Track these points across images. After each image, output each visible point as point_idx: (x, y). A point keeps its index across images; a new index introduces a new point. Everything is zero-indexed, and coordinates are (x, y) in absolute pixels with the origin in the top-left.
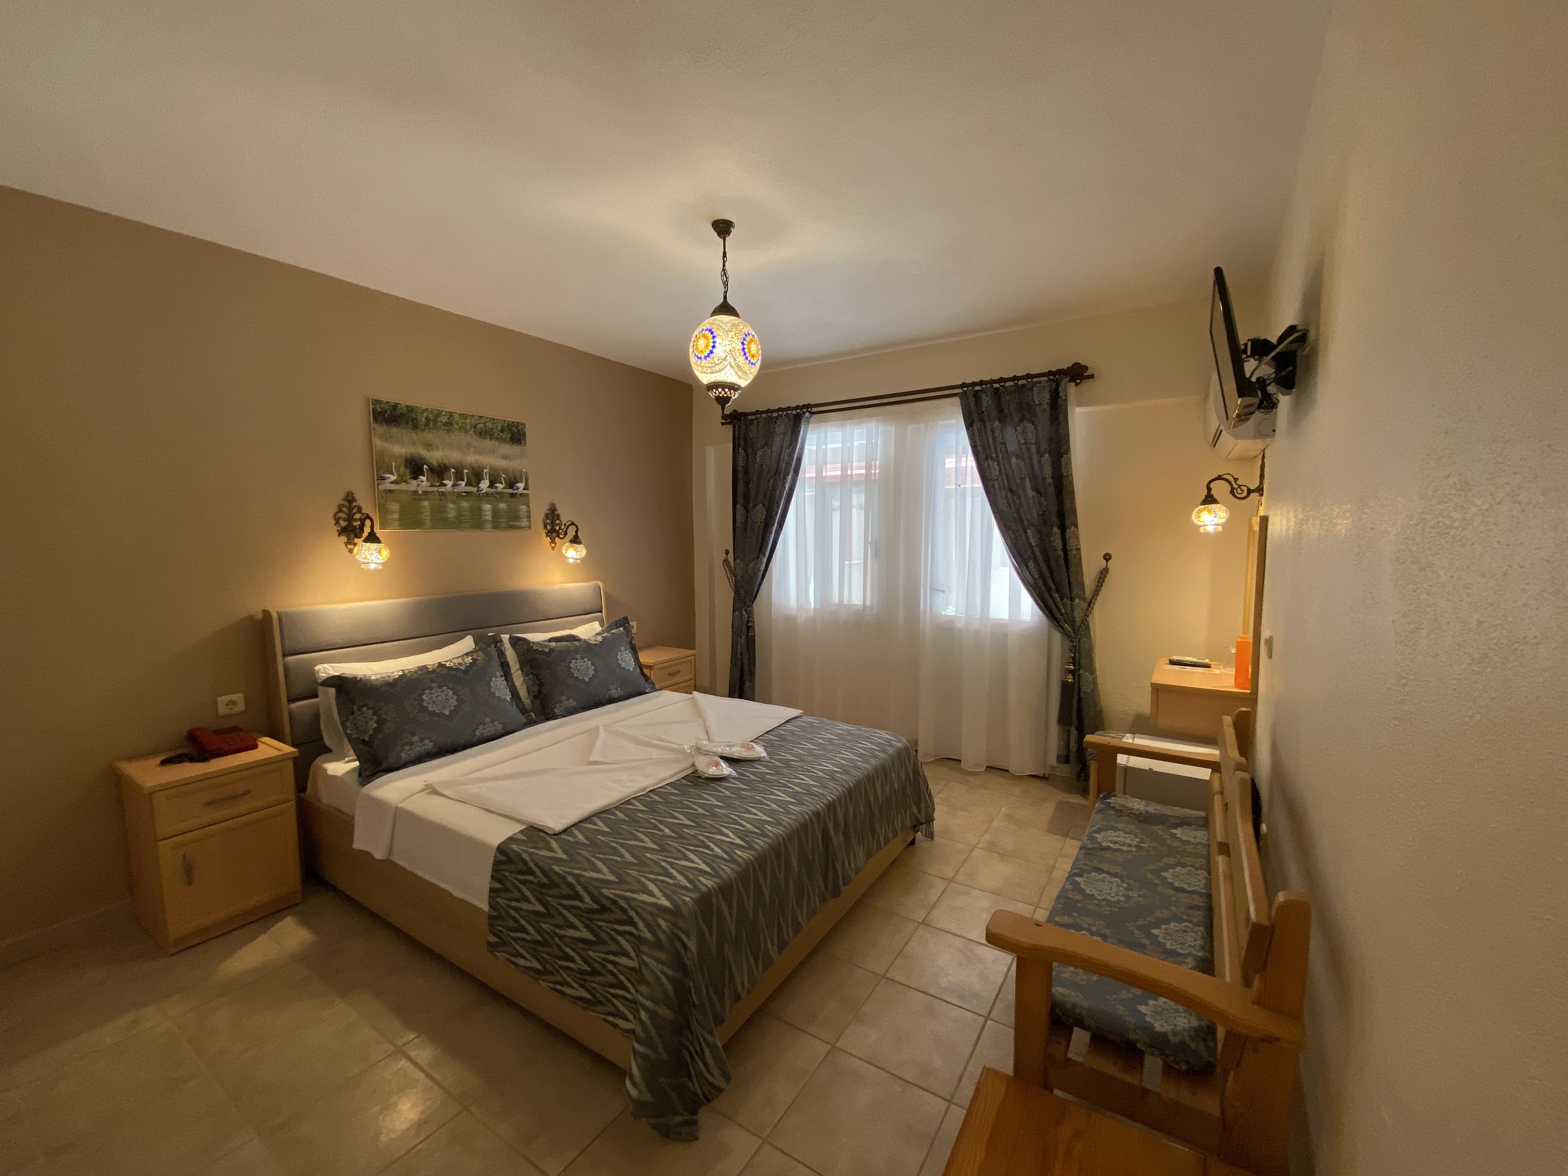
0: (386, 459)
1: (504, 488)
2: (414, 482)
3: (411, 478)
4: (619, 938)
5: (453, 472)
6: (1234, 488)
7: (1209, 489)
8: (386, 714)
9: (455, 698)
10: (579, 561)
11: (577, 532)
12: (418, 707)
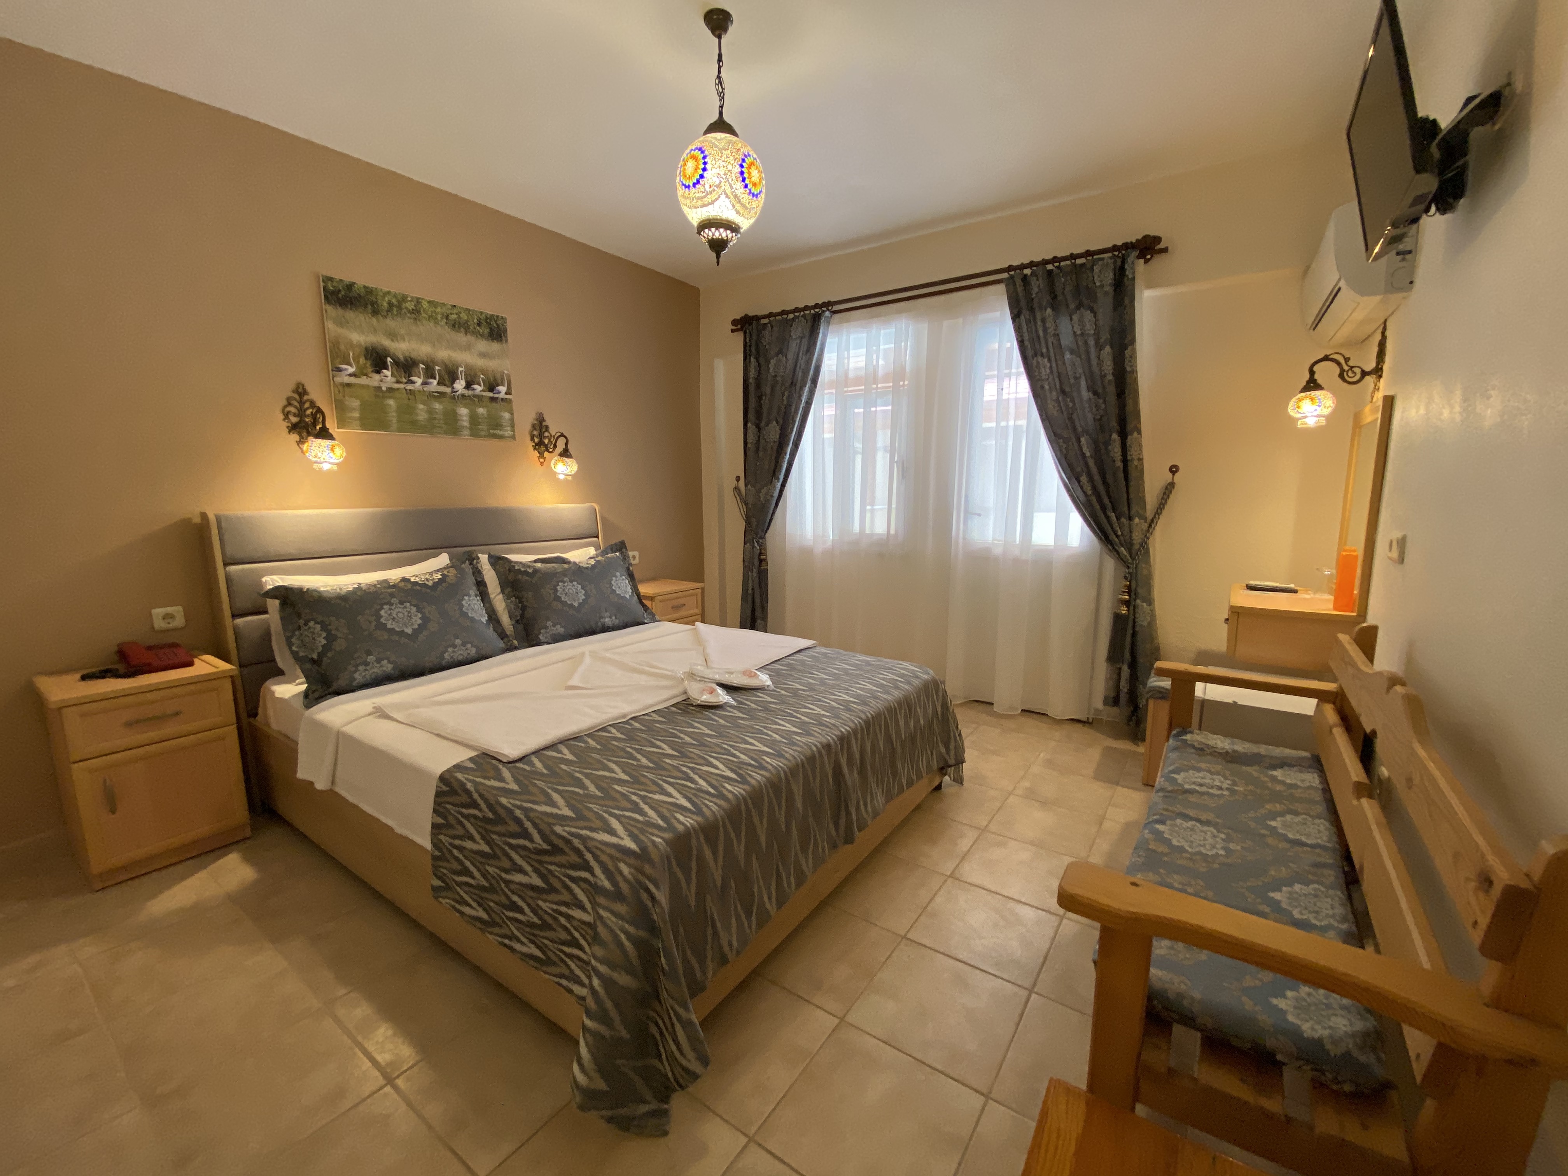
0: (342, 347)
1: (483, 391)
2: (377, 377)
3: (373, 372)
4: (573, 886)
5: (422, 368)
6: (1344, 371)
7: (1312, 372)
8: (337, 629)
9: (420, 615)
10: (570, 478)
11: (566, 444)
12: (374, 623)
